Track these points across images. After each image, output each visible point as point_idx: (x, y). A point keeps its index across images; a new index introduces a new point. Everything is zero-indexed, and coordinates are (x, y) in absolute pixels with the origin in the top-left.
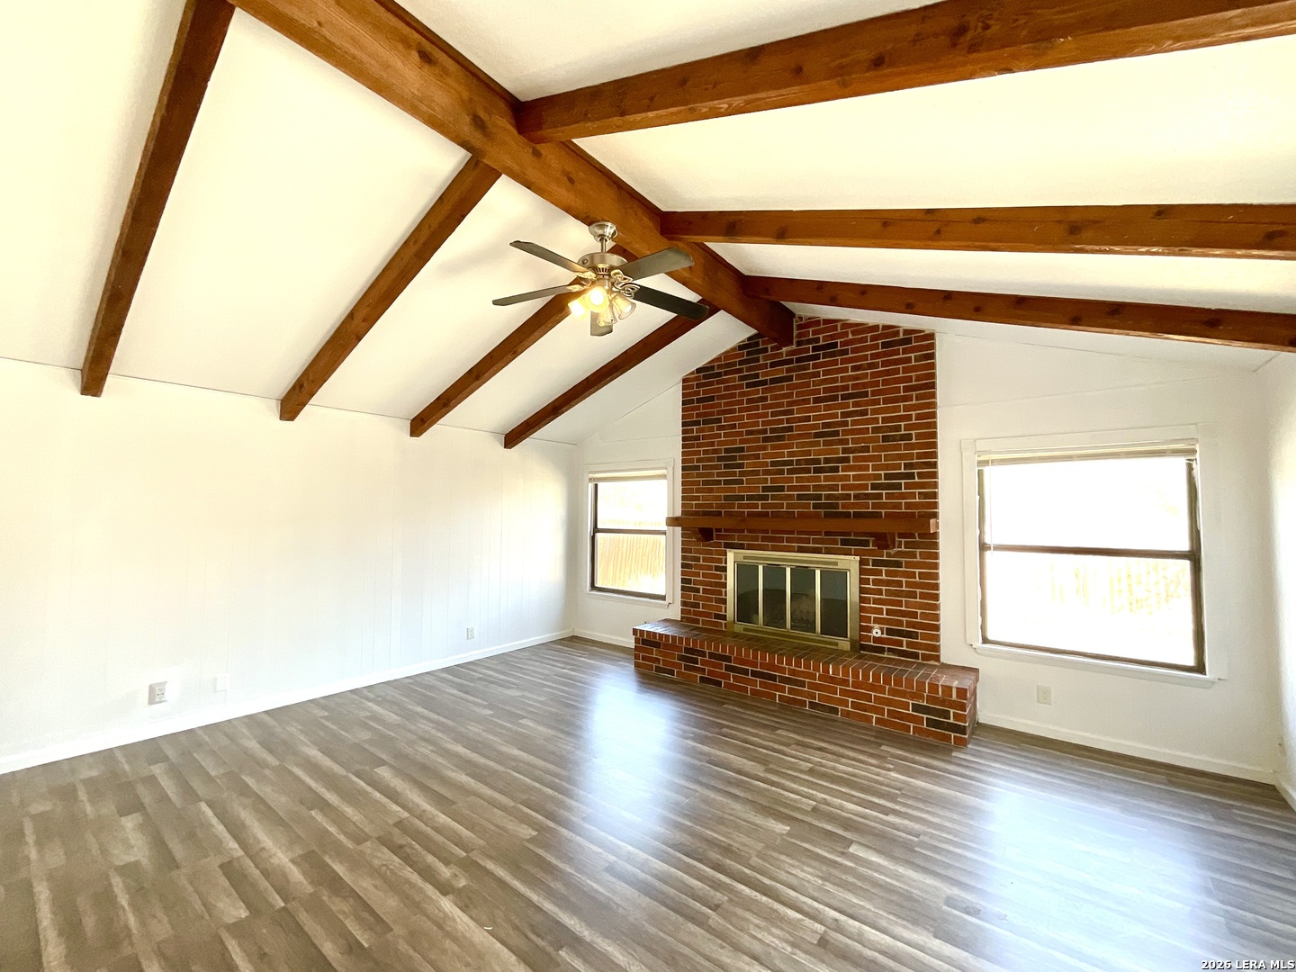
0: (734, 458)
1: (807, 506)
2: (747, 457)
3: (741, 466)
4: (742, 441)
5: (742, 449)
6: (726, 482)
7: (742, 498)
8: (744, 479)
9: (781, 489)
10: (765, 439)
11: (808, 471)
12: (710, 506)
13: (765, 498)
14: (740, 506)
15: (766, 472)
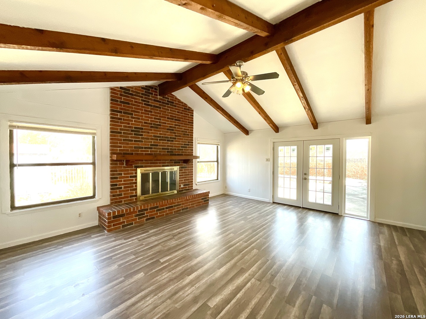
0: (139, 131)
1: (165, 152)
2: (145, 132)
3: (142, 135)
4: (142, 125)
5: (142, 129)
6: (135, 141)
7: (142, 148)
8: (143, 140)
9: (157, 145)
10: (151, 127)
11: (165, 140)
12: (128, 150)
13: (152, 148)
14: (141, 151)
15: (152, 139)
